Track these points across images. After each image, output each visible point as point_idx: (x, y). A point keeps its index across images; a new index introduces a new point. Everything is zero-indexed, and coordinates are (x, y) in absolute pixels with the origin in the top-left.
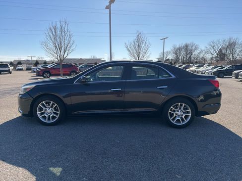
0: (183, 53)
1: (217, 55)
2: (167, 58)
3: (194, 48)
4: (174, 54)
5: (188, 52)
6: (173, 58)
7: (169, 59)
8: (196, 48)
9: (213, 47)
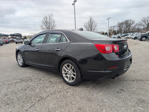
0: (124, 26)
1: (147, 26)
2: (114, 30)
3: (131, 22)
4: (118, 27)
5: (128, 25)
6: (118, 30)
7: (115, 31)
8: (133, 23)
9: (144, 21)
